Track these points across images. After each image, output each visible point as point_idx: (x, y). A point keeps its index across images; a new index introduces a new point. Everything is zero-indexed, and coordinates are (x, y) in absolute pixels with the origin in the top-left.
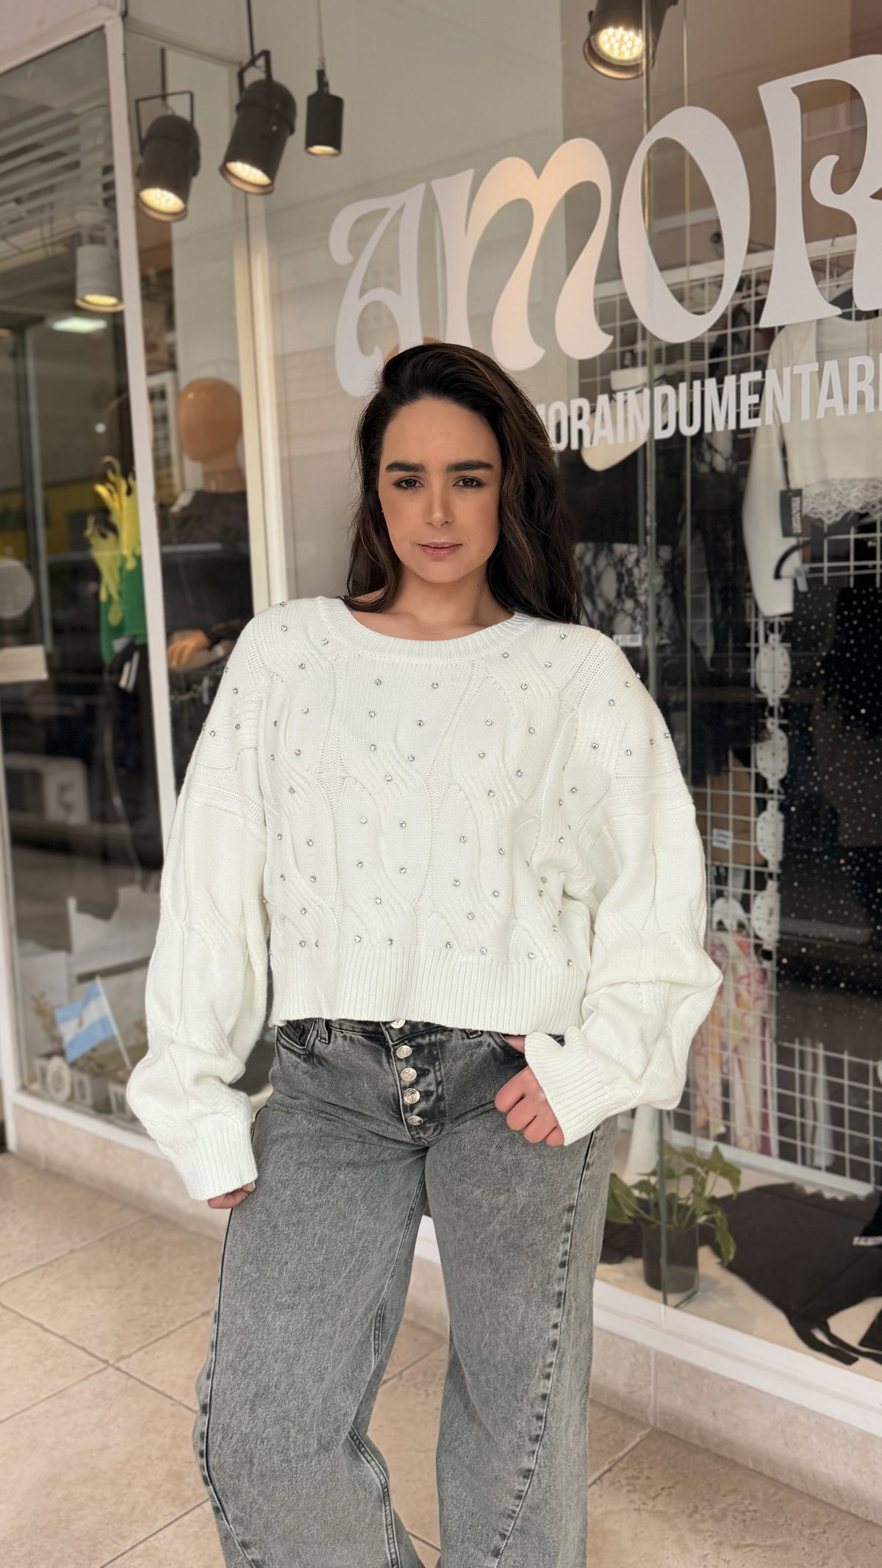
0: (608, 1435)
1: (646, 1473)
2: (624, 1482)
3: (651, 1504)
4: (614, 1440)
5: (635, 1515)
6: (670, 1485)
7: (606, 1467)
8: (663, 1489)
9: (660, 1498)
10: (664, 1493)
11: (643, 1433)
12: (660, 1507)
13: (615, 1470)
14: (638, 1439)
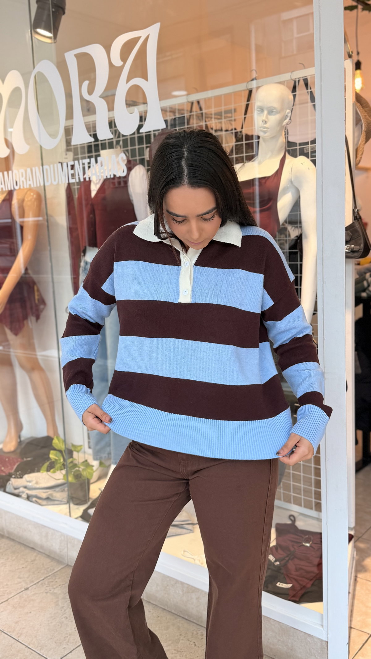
0: (48, 568)
1: (56, 580)
2: (46, 583)
3: (52, 590)
4: (51, 569)
5: (45, 594)
6: (63, 584)
7: (43, 578)
8: (60, 585)
9: (57, 588)
10: (59, 587)
11: (62, 567)
12: (56, 591)
13: (45, 580)
14: (59, 568)
